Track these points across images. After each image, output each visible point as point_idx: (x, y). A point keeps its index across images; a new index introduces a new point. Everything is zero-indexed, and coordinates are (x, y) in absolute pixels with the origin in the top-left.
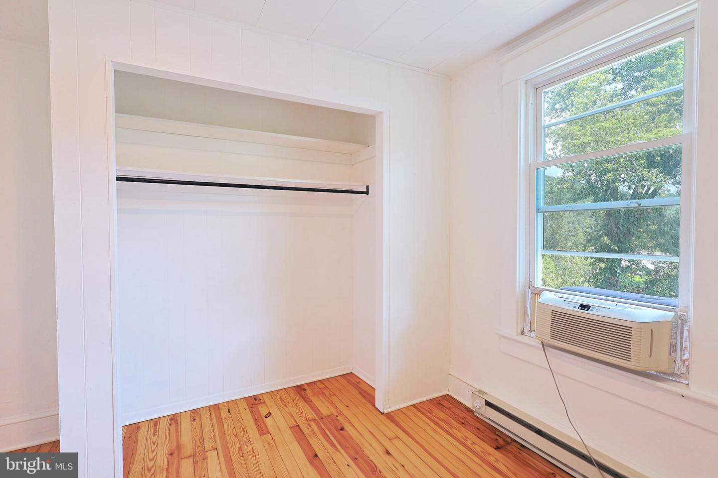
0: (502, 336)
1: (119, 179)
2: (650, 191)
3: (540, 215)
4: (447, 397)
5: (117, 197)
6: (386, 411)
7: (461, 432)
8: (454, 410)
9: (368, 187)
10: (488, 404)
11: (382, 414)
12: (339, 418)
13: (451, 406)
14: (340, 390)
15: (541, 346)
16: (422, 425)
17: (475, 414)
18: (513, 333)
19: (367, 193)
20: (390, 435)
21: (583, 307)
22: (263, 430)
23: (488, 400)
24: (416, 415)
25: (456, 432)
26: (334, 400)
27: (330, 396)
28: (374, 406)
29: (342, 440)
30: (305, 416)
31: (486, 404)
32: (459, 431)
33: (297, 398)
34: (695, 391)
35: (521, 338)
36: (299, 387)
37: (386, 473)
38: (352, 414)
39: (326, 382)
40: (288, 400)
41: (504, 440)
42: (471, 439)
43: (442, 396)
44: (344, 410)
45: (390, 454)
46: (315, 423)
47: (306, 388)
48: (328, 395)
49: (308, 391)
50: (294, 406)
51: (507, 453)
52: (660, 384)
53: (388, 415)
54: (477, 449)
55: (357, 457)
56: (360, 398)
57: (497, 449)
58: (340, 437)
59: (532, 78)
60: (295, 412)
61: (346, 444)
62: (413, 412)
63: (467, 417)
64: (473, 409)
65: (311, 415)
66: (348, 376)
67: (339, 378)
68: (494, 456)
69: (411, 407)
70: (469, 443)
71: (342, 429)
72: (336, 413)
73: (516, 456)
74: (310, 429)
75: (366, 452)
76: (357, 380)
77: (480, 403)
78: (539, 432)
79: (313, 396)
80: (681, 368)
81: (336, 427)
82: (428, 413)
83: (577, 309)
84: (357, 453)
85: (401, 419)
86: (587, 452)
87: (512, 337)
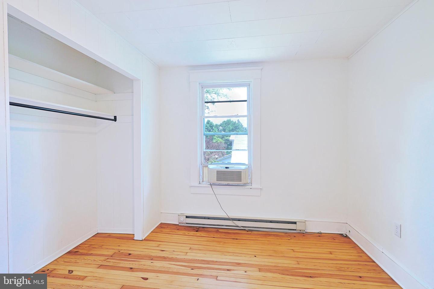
0: (191, 186)
3: (205, 136)
4: (161, 224)
6: (143, 239)
8: (169, 227)
9: (115, 117)
10: (187, 217)
11: (141, 240)
12: (121, 251)
13: (167, 226)
14: (103, 242)
15: (210, 186)
16: (161, 236)
17: (179, 225)
19: (115, 120)
20: (156, 245)
21: (227, 168)
22: (82, 278)
23: (187, 215)
24: (157, 235)
26: (107, 247)
27: (101, 247)
28: (134, 240)
29: (136, 257)
30: (99, 260)
31: (186, 218)
32: (180, 232)
33: (78, 257)
34: (254, 186)
35: (200, 185)
36: (70, 253)
37: (170, 256)
38: (125, 247)
39: (86, 243)
40: (73, 260)
41: (196, 228)
42: (187, 233)
43: (160, 224)
44: (119, 248)
45: (164, 251)
46: (110, 259)
47: (77, 250)
48: (98, 247)
49: (81, 251)
50: (83, 261)
51: (201, 231)
52: (246, 187)
53: (145, 240)
54: (192, 234)
55: (152, 258)
56: (121, 240)
57: (197, 231)
58: (133, 257)
59: (202, 83)
60: (89, 262)
61: (140, 257)
62: (154, 234)
63: (177, 227)
64: (178, 224)
65: (103, 258)
66: (98, 235)
67: (93, 238)
68: (198, 234)
69: (152, 233)
70: (187, 234)
71: (130, 254)
72: (117, 251)
73: (204, 231)
74: (112, 262)
75: (153, 255)
76: (106, 234)
77: (183, 219)
78: (209, 218)
79: (89, 251)
80: (249, 181)
81: (125, 255)
82: (161, 232)
83: (225, 169)
84: (150, 257)
85: (152, 238)
86: (228, 217)
87: (197, 186)
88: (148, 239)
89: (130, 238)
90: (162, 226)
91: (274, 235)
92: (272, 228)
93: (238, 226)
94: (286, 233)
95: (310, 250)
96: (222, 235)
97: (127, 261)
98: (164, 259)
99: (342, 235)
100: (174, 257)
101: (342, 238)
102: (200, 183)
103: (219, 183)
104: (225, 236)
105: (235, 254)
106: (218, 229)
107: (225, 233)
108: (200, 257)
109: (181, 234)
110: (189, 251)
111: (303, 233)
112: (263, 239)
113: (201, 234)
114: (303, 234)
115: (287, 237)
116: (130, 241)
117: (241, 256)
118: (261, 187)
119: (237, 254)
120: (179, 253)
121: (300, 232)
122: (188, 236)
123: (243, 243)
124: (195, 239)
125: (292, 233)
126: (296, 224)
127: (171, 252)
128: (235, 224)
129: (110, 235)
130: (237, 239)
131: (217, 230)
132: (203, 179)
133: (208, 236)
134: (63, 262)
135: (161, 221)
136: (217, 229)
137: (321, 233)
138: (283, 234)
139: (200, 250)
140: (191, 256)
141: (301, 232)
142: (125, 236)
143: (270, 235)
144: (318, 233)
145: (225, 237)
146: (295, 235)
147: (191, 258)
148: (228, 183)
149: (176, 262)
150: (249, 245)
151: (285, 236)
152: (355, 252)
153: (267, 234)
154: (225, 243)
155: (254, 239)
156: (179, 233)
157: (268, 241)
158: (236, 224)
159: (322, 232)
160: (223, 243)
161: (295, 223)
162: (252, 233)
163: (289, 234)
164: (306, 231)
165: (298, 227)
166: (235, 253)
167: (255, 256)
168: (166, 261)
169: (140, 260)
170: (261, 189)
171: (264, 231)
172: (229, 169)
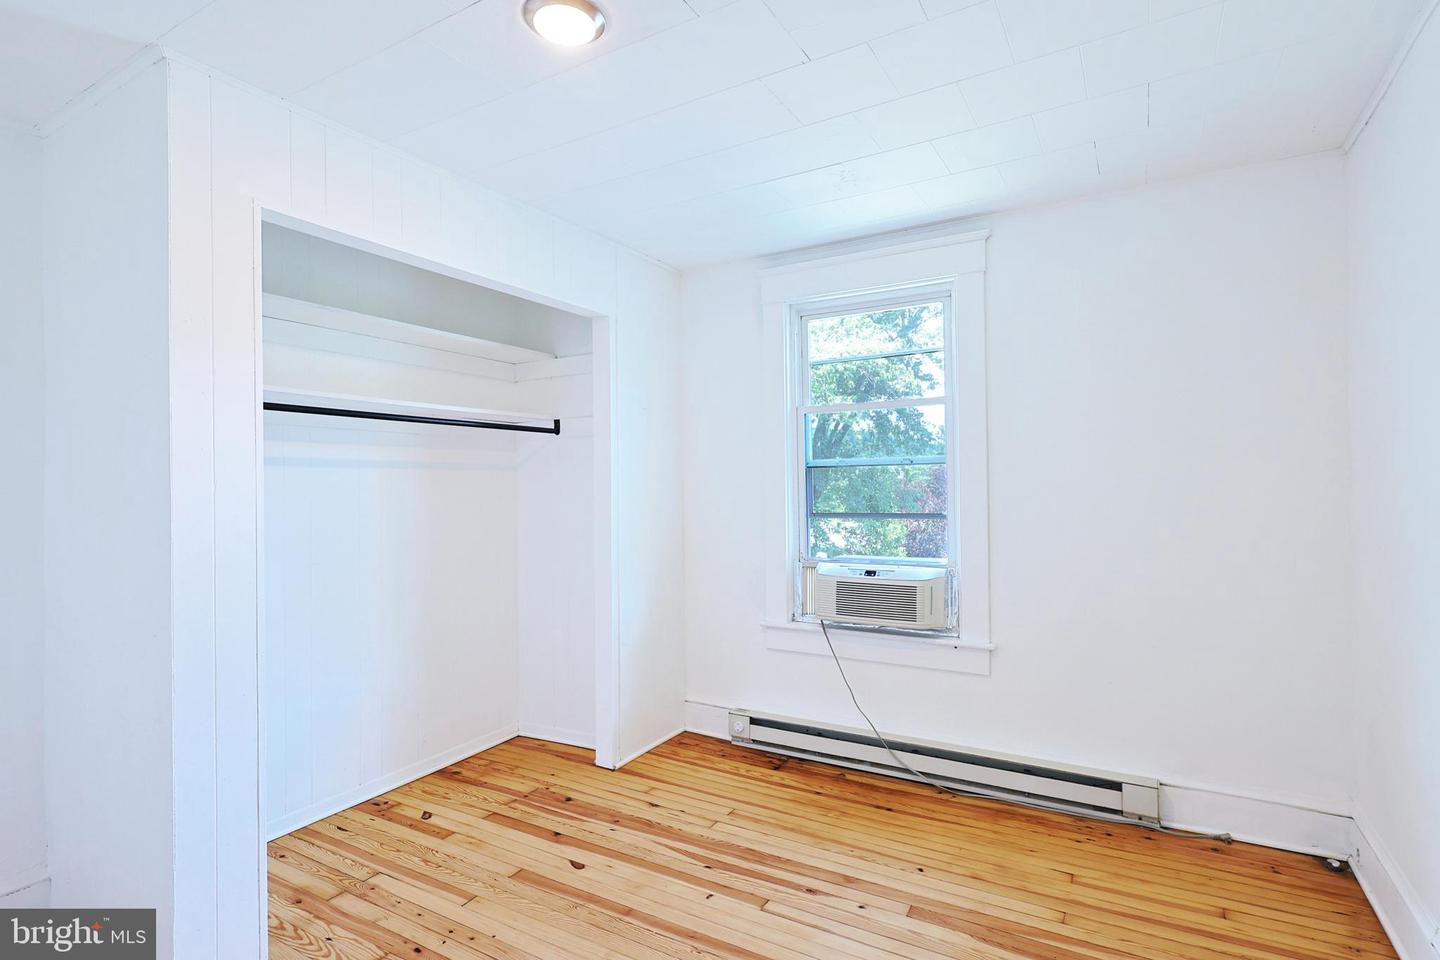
0: (768, 627)
1: (268, 406)
2: (840, 428)
4: (686, 734)
5: (264, 439)
6: (618, 766)
7: (728, 765)
8: (703, 745)
9: (557, 422)
10: (754, 721)
11: (613, 770)
12: (553, 789)
13: (697, 742)
14: (521, 760)
15: (822, 630)
16: (669, 768)
17: (733, 743)
18: (783, 620)
19: (556, 430)
20: (644, 788)
21: (869, 573)
22: (443, 834)
23: (753, 716)
24: (660, 762)
25: (721, 765)
26: (524, 773)
27: (512, 770)
28: (594, 765)
29: (580, 810)
30: (495, 801)
31: (751, 723)
32: (724, 764)
33: (455, 785)
34: (965, 641)
35: (794, 625)
36: (442, 773)
37: (666, 823)
38: (568, 781)
39: (485, 756)
40: (441, 791)
41: (779, 760)
42: (743, 768)
43: (679, 735)
44: (552, 780)
45: (657, 806)
46: (520, 802)
47: (457, 770)
48: (507, 770)
49: (466, 773)
50: (461, 795)
51: (789, 770)
52: (938, 641)
53: (622, 770)
54: (756, 775)
55: (616, 819)
56: (563, 761)
57: (776, 769)
58: (572, 808)
59: (798, 304)
60: (472, 801)
61: (590, 812)
62: (653, 758)
63: (725, 749)
64: (729, 738)
65: (504, 797)
66: (517, 741)
67: (504, 747)
68: (777, 776)
69: (648, 755)
70: (743, 772)
71: (569, 799)
72: (541, 786)
73: (799, 770)
74: (519, 811)
75: (624, 812)
76: (537, 742)
77: (741, 725)
78: (820, 733)
79: (482, 776)
80: (952, 622)
81: (557, 800)
82: (673, 756)
83: (863, 576)
84: (612, 816)
85: (644, 770)
86: (876, 736)
87: (783, 626)
88: (633, 769)
89: (583, 758)
90: (686, 741)
91: (1030, 819)
92: (1029, 795)
93: (907, 771)
94: (1082, 818)
96: (848, 792)
97: (556, 815)
98: (648, 826)
99: (1322, 861)
100: (676, 825)
101: (1323, 872)
102: (793, 620)
103: (855, 621)
104: (856, 794)
105: (857, 852)
106: (846, 770)
107: (861, 785)
108: (746, 839)
109: (727, 768)
110: (727, 819)
111: (1152, 830)
112: (982, 825)
113: (783, 779)
114: (1150, 833)
115: (1079, 830)
116: (584, 766)
117: (874, 861)
118: (992, 646)
119: (865, 854)
120: (690, 819)
121: (1137, 821)
122: (741, 779)
123: (904, 824)
124: (760, 790)
125: (1105, 821)
126: (1119, 790)
127: (673, 812)
128: (901, 763)
129: (543, 745)
130: (889, 810)
131: (840, 774)
132: (803, 605)
134: (420, 792)
135: (685, 725)
136: (841, 769)
137: (1230, 841)
138: (1067, 820)
139: (757, 821)
140: (724, 832)
141: (1144, 823)
142: (575, 751)
143: (1013, 816)
144: (1217, 838)
145: (857, 798)
146: (1111, 829)
147: (718, 837)
148: (879, 624)
149: (675, 839)
150: (919, 834)
151: (1069, 827)
153: (1003, 810)
154: (844, 813)
155: (949, 818)
156: (721, 766)
157: (996, 832)
158: (903, 760)
159: (1235, 836)
160: (837, 813)
161: (1116, 786)
162: (954, 800)
163: (1091, 824)
164: (1165, 823)
165: (1132, 802)
166: (860, 848)
167: (921, 870)
168: (651, 834)
169: (584, 818)
170: (990, 651)
171: (998, 801)
172: (876, 577)
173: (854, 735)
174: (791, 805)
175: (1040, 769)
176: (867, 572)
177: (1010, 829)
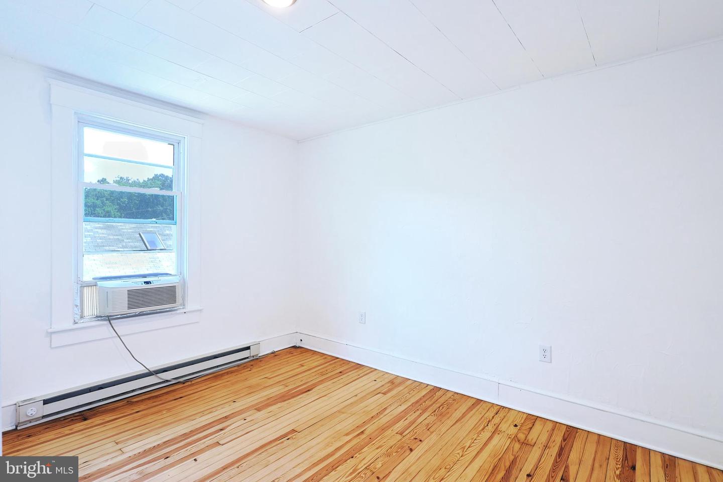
7: (48, 436)
10: (46, 402)
17: (19, 428)
21: (147, 283)
23: (46, 399)
25: (43, 439)
31: (44, 404)
32: (44, 437)
34: (189, 308)
35: (76, 326)
41: (78, 416)
42: (64, 431)
51: (95, 416)
52: (178, 312)
57: (84, 420)
73: (101, 412)
80: (181, 301)
83: (144, 285)
86: (148, 371)
87: (70, 328)
91: (227, 373)
92: (218, 366)
93: (167, 381)
94: (238, 366)
95: (282, 371)
96: (149, 404)
101: (296, 349)
102: (74, 324)
109: (52, 437)
111: (257, 359)
112: (219, 383)
114: (257, 360)
117: (217, 410)
118: (201, 308)
121: (252, 358)
123: (195, 398)
124: (101, 430)
125: (245, 363)
126: (250, 349)
130: (181, 398)
131: (127, 402)
133: (122, 415)
136: (126, 400)
138: (236, 368)
141: (255, 358)
143: (222, 375)
145: (155, 404)
146: (252, 363)
148: (141, 311)
151: (240, 369)
152: (318, 356)
153: (216, 376)
154: (169, 409)
155: (206, 387)
157: (227, 381)
159: (275, 350)
160: (165, 411)
161: (248, 348)
162: (193, 382)
163: (243, 366)
164: (259, 355)
165: (252, 352)
167: (234, 402)
171: (207, 375)
172: (152, 284)
173: (140, 375)
174: (142, 420)
175: (219, 354)
176: (145, 282)
177: (226, 378)
